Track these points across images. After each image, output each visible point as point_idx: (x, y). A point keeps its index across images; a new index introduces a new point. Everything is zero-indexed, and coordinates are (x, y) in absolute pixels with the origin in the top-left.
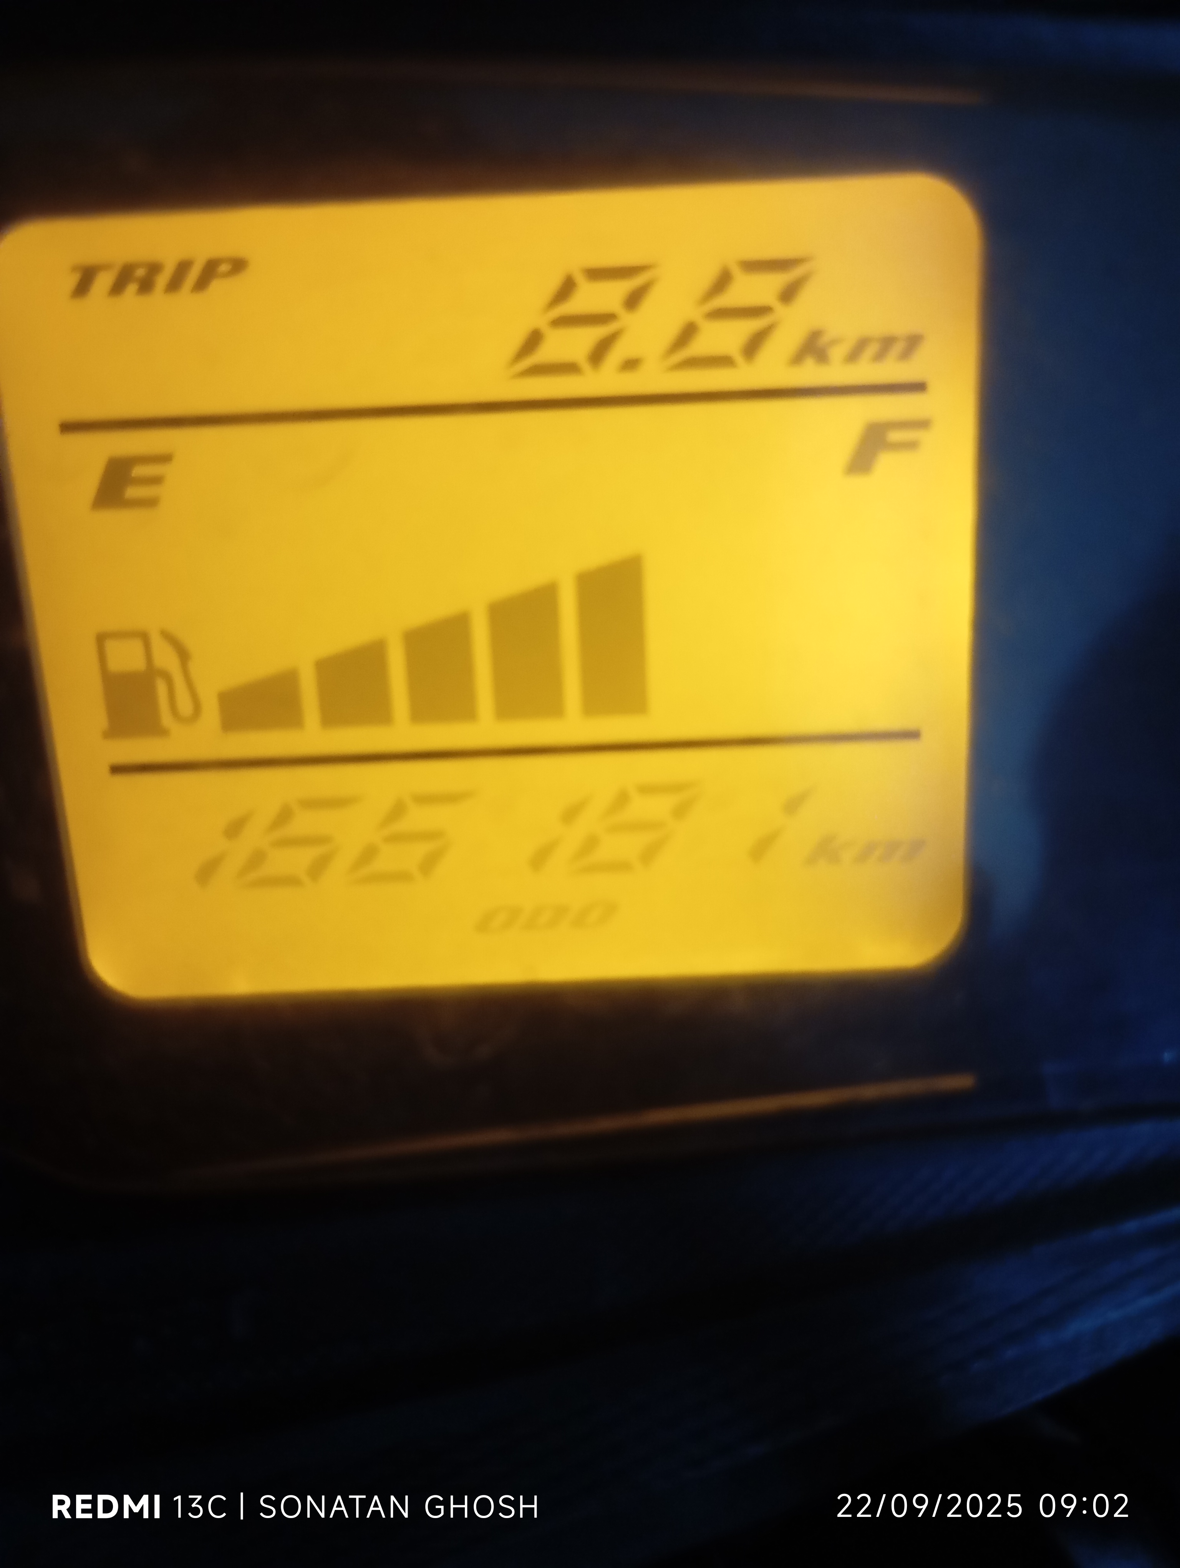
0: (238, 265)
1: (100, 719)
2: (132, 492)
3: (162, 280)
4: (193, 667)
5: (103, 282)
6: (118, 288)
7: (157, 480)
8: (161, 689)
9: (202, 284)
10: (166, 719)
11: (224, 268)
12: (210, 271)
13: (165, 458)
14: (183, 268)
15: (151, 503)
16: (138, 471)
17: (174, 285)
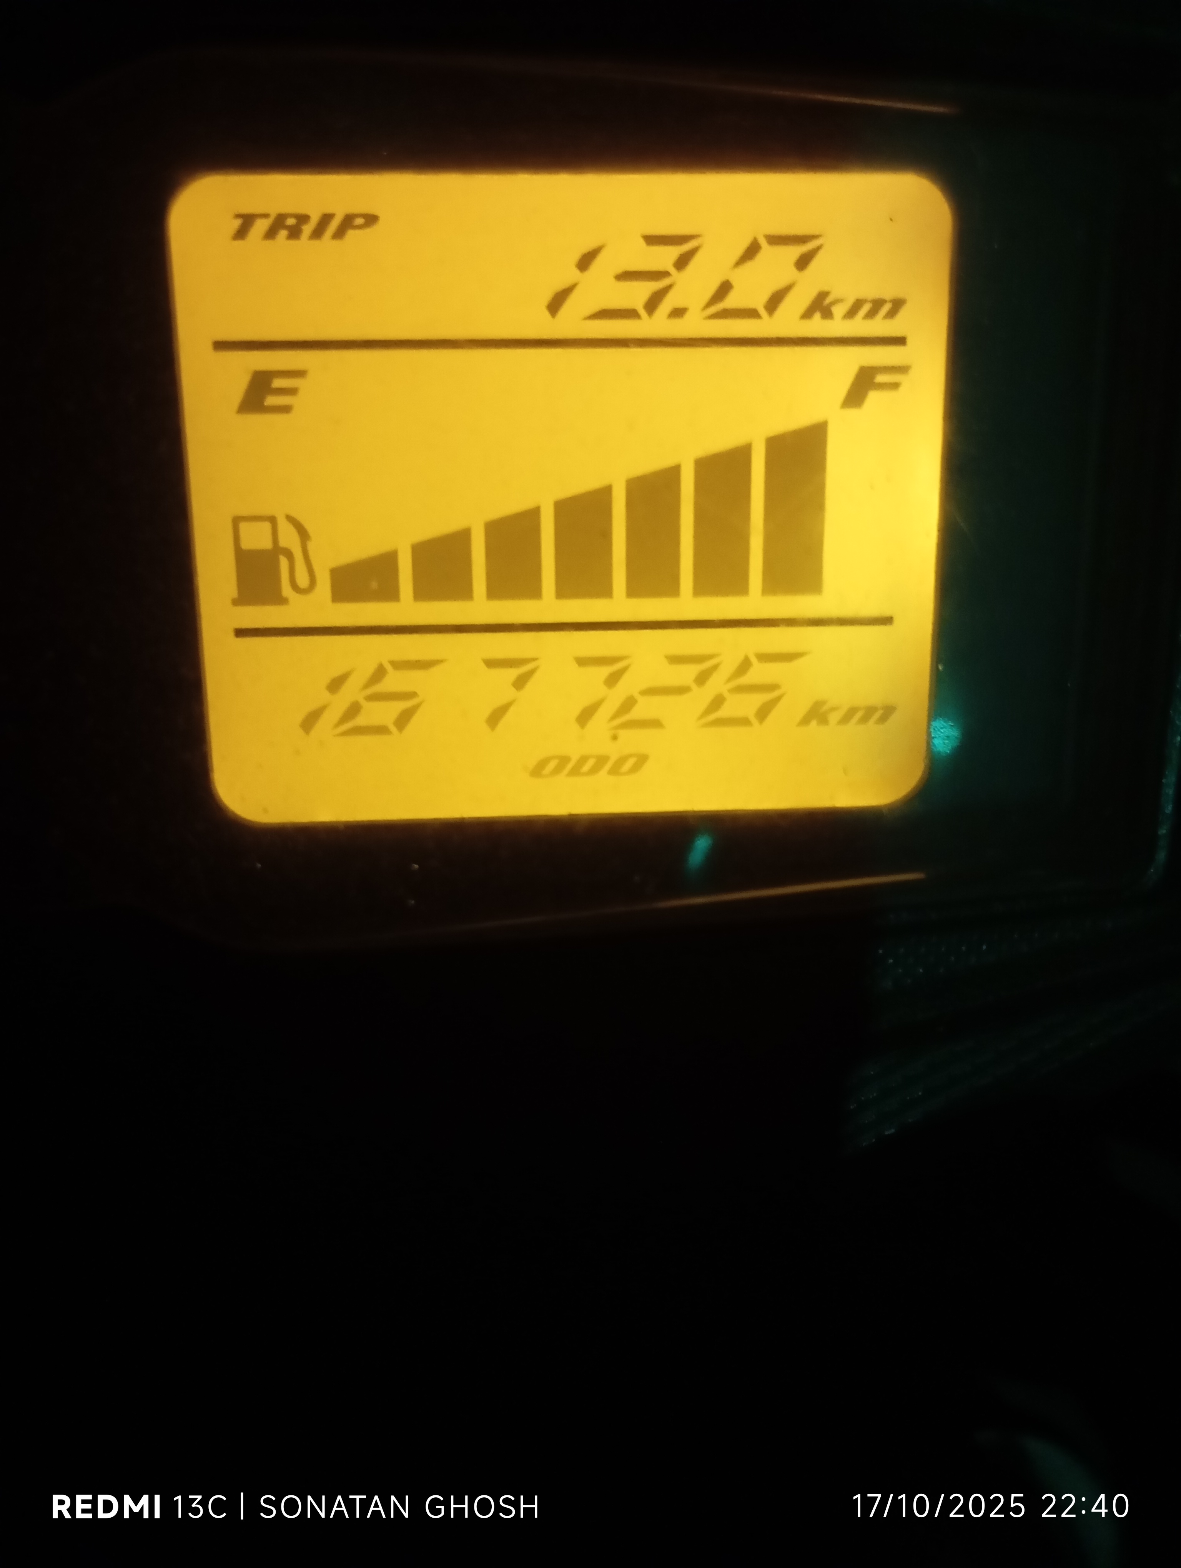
0: (371, 220)
1: (231, 589)
2: (271, 400)
3: (307, 229)
4: (311, 546)
5: (261, 226)
6: (271, 234)
7: (292, 391)
8: (284, 562)
9: (340, 234)
10: (286, 590)
11: (359, 221)
12: (348, 222)
13: (300, 374)
14: (326, 219)
15: (286, 409)
16: (277, 383)
17: (318, 233)
